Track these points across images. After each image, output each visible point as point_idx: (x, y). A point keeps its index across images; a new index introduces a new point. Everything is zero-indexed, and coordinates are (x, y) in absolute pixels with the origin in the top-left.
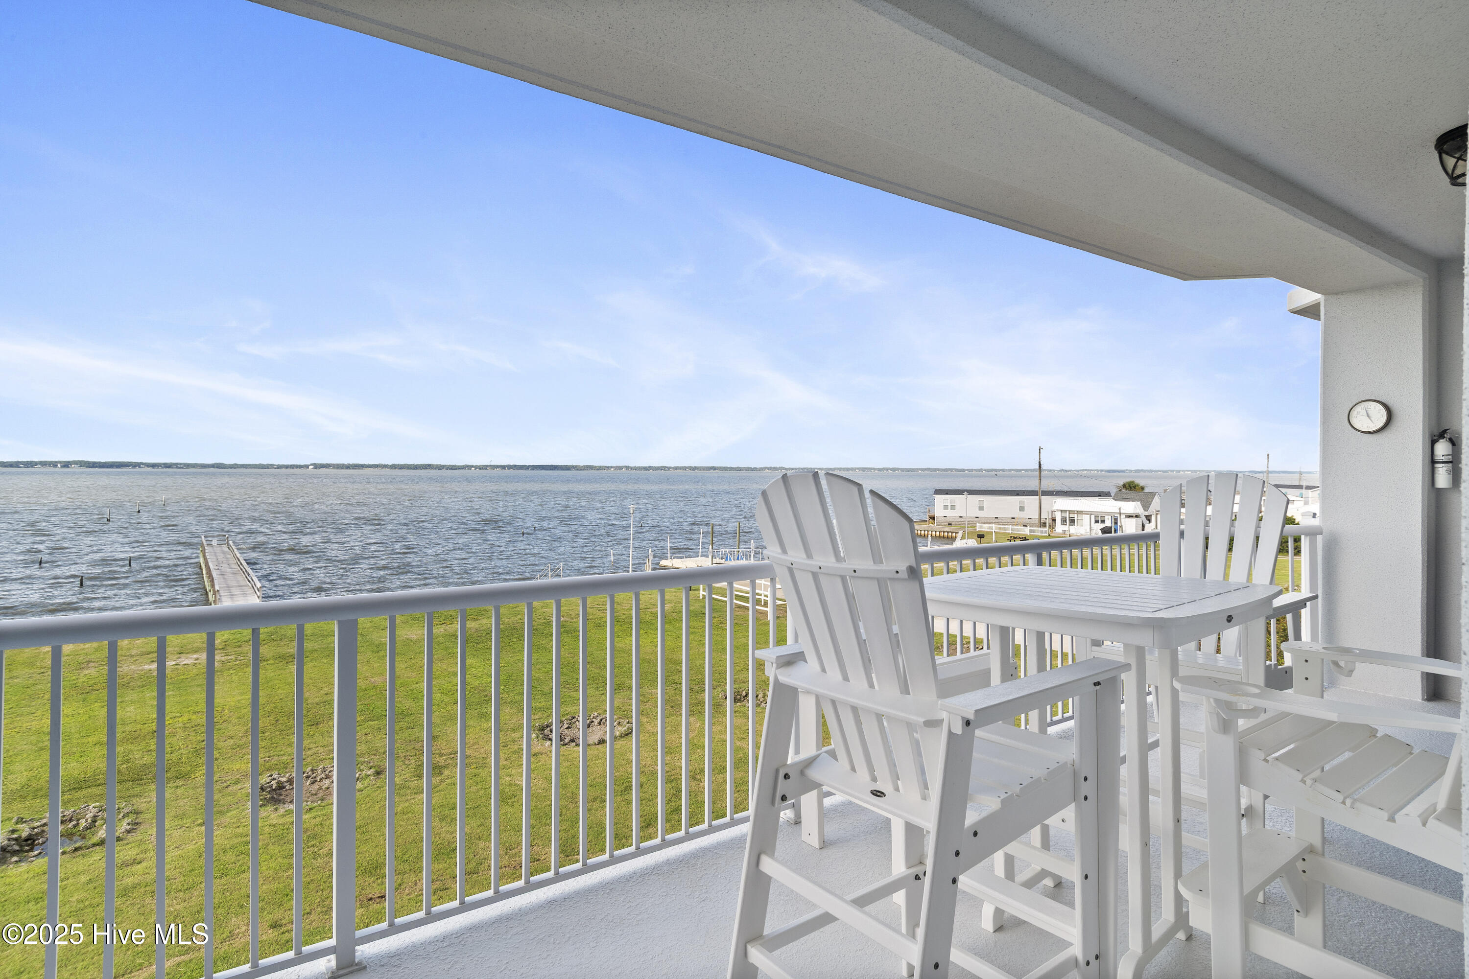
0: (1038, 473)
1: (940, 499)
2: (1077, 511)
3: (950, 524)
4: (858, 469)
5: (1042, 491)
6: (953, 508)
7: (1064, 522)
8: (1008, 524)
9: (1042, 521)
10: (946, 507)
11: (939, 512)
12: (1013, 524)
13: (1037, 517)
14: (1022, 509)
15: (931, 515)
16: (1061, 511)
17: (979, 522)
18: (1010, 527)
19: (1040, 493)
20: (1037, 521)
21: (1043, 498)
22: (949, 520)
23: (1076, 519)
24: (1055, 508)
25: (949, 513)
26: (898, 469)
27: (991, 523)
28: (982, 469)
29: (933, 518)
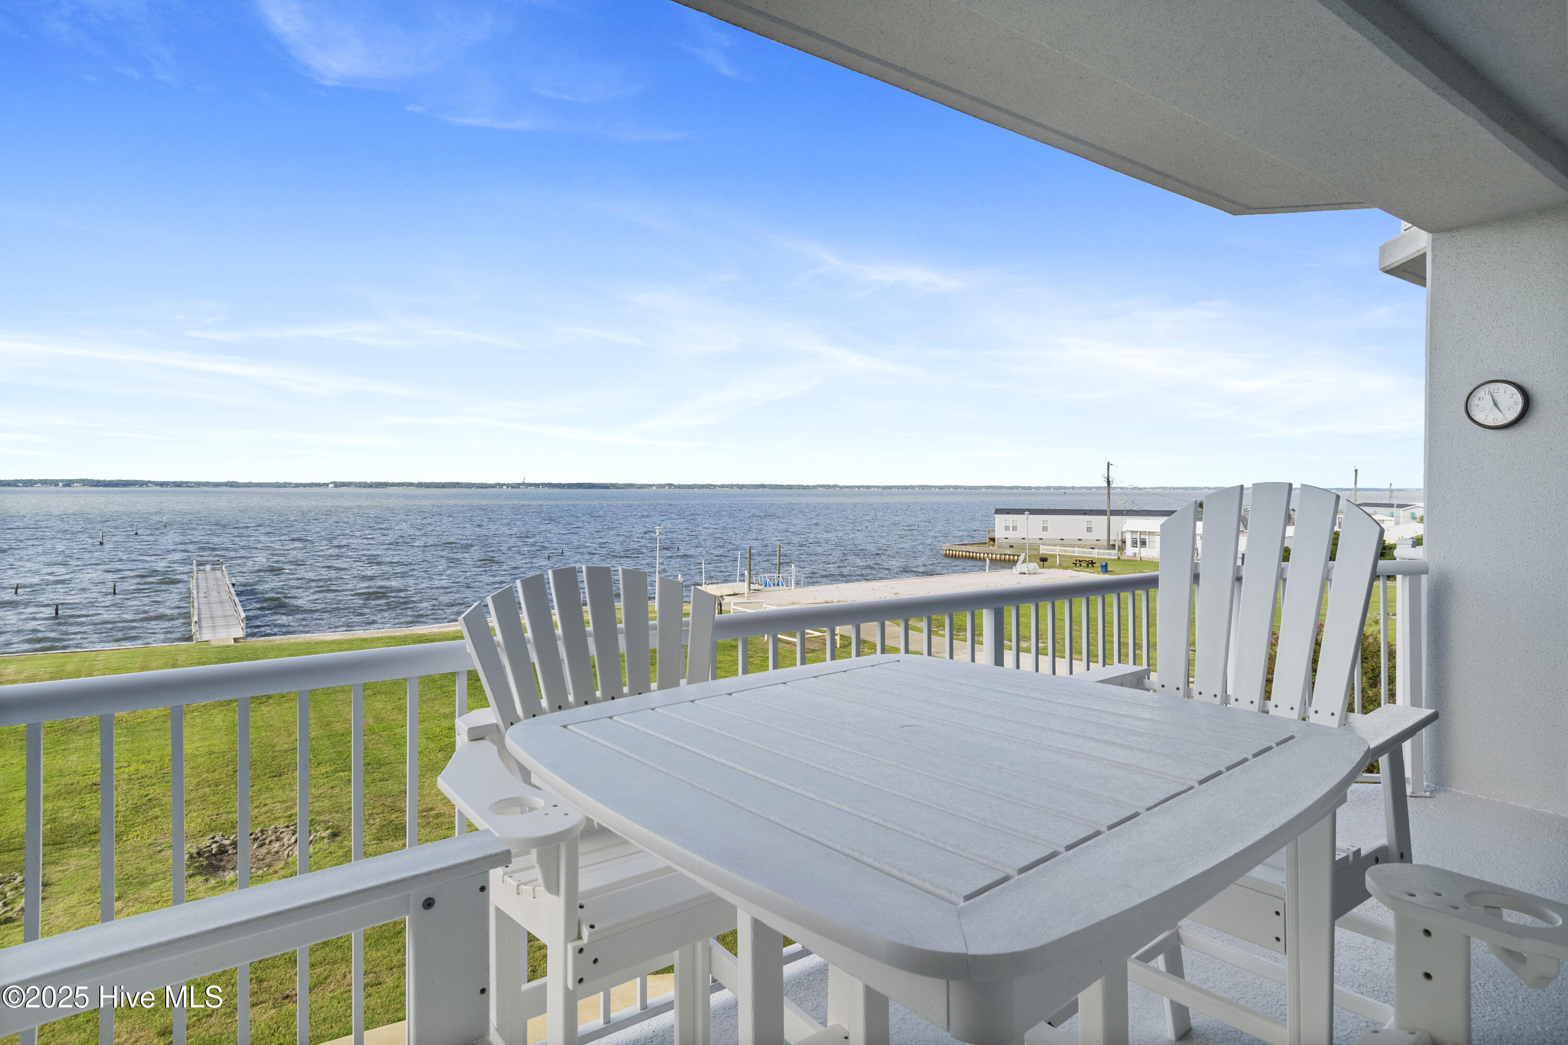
0: (1106, 491)
1: (1000, 520)
2: (1149, 532)
3: (1011, 547)
5: (1111, 511)
6: (1015, 528)
7: (1134, 544)
8: (1074, 546)
9: (1111, 543)
10: (1007, 528)
11: (999, 534)
13: (1106, 538)
14: (1089, 530)
15: (991, 536)
16: (1132, 532)
17: (1043, 544)
18: (1077, 549)
19: (1108, 513)
20: (1105, 543)
21: (1112, 517)
22: (1011, 542)
23: (1147, 540)
24: (1124, 529)
25: (1011, 534)
26: (960, 487)
27: (1056, 545)
28: (1050, 487)
29: (993, 540)
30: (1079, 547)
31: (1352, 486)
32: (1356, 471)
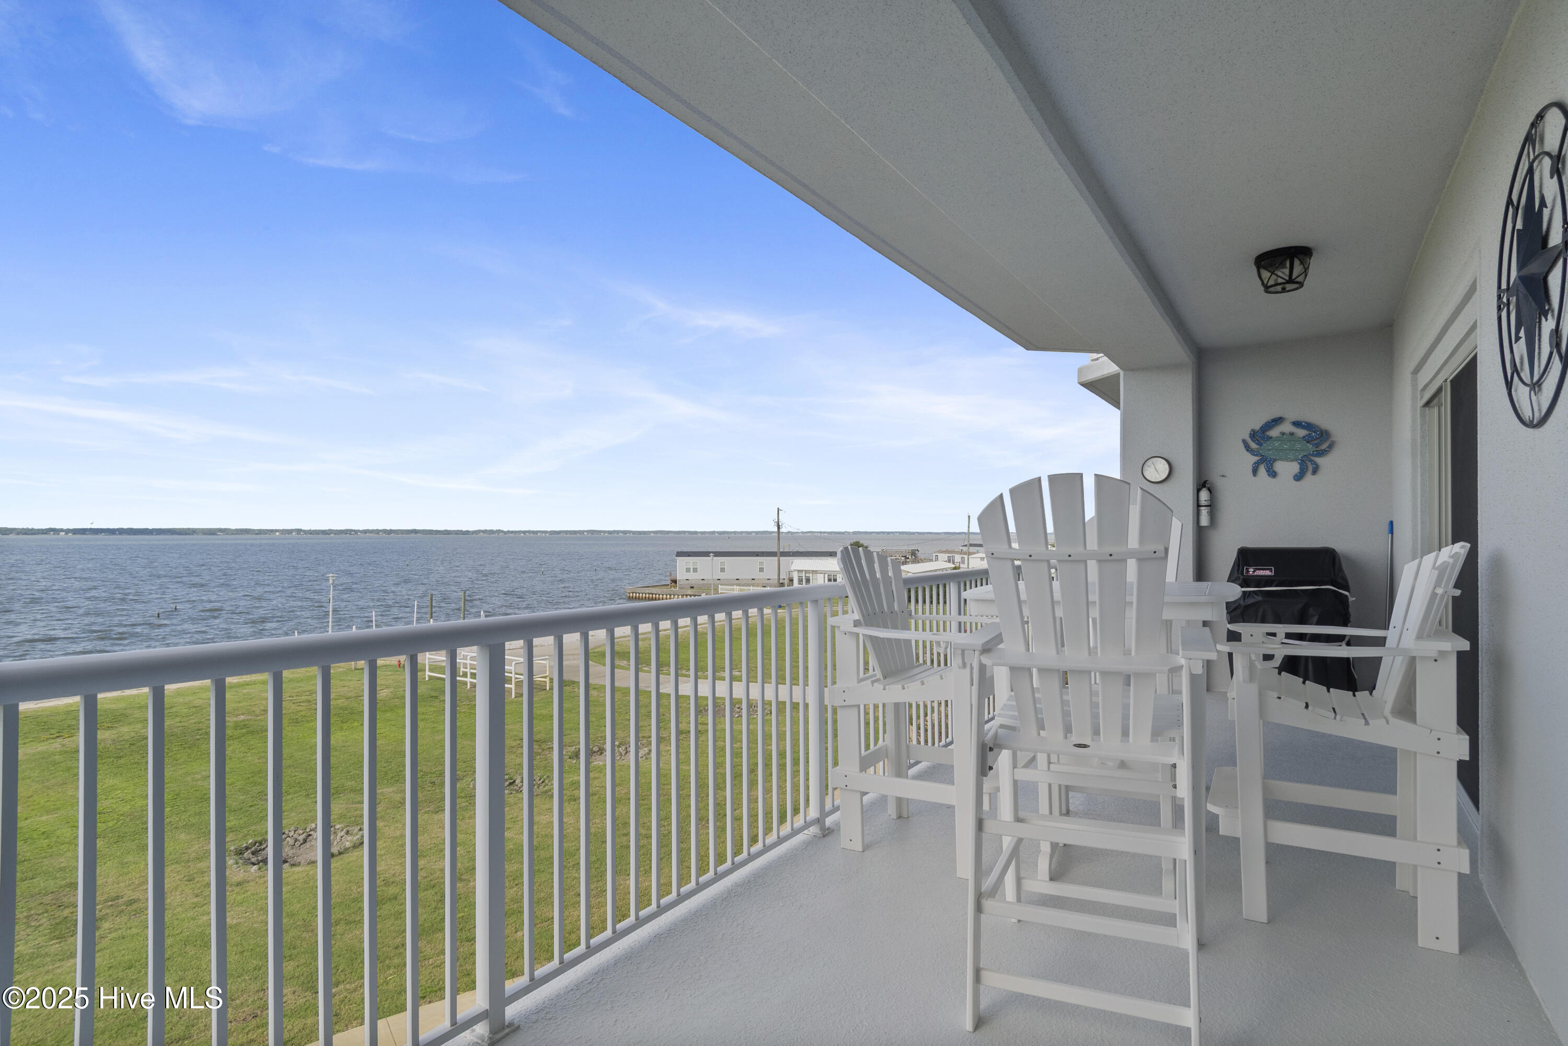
0: (776, 535)
1: (682, 562)
2: (812, 571)
3: (692, 587)
4: (586, 531)
5: (781, 552)
6: (695, 570)
7: (800, 581)
8: (748, 585)
9: (781, 582)
10: (688, 570)
11: (681, 575)
12: (753, 585)
13: (776, 577)
14: (761, 570)
15: (673, 578)
16: (798, 571)
17: (721, 585)
18: (752, 588)
19: (779, 554)
20: (776, 582)
21: (782, 558)
22: (692, 583)
23: (811, 578)
24: (793, 568)
25: (692, 576)
27: (733, 585)
28: (714, 532)
29: (675, 581)
30: (753, 586)
31: (966, 531)
32: (969, 517)
